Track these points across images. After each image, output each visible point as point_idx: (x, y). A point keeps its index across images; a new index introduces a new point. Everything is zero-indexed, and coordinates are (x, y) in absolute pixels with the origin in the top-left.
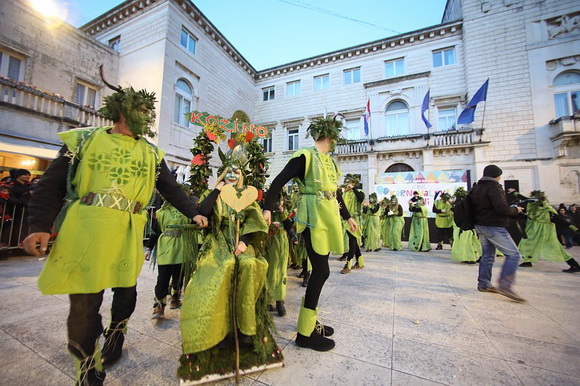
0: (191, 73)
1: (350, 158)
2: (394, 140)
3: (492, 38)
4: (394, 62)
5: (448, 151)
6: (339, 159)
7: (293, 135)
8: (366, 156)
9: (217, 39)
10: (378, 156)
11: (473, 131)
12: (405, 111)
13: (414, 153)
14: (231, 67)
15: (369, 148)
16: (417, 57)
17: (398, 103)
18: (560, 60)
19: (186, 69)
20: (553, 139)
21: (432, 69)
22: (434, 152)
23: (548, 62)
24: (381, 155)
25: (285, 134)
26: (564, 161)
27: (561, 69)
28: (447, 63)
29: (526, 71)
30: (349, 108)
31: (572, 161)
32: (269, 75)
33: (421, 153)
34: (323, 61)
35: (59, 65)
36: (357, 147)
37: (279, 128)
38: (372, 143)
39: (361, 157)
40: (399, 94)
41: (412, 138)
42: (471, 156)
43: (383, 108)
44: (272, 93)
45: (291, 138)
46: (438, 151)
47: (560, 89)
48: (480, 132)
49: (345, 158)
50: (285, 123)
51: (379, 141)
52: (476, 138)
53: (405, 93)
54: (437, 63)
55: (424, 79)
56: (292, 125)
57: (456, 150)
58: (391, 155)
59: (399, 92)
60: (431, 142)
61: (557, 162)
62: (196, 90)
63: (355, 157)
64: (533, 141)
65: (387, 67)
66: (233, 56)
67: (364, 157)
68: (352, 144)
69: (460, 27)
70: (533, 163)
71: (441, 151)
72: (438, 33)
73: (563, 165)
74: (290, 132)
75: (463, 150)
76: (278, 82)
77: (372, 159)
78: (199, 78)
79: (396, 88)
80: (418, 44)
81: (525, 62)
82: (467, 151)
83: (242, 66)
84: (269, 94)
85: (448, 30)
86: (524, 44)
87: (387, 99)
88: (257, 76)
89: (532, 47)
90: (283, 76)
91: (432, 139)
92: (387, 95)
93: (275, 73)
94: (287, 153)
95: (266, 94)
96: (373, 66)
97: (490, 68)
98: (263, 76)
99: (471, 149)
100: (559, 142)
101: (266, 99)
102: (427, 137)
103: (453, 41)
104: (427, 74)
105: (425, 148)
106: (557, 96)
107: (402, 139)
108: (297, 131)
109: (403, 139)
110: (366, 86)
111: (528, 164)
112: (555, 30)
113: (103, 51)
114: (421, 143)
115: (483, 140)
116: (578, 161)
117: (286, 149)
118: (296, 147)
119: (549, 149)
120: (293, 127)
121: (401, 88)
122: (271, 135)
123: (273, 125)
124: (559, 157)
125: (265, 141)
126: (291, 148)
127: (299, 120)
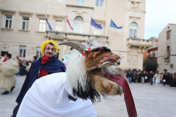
2: (76, 35)
7: (26, 21)
11: (105, 37)
12: (82, 22)
15: (65, 36)
17: (79, 18)
18: (132, 17)
20: (128, 44)
21: (95, 7)
23: (129, 17)
25: (21, 20)
27: (132, 21)
28: (101, 6)
29: (123, 18)
30: (58, 14)
36: (59, 35)
37: (17, 15)
38: (66, 34)
39: (61, 40)
41: (84, 36)
43: (73, 18)
45: (24, 23)
47: (131, 28)
48: (107, 38)
50: (21, 14)
51: (70, 34)
52: (105, 40)
53: (84, 14)
54: (97, 5)
55: (91, 10)
56: (26, 16)
59: (81, 13)
64: (122, 45)
68: (57, 33)
73: (129, 55)
74: (24, 19)
79: (80, 11)
86: (124, 8)
87: (75, 15)
89: (126, 10)
91: (91, 37)
92: (74, 13)
94: (21, 31)
97: (114, 14)
102: (89, 36)
104: (93, 8)
108: (28, 20)
109: (80, 35)
110: (67, 6)
112: (133, 6)
114: (86, 39)
115: (108, 41)
116: (132, 54)
117: (21, 28)
118: (27, 28)
119: (126, 48)
120: (26, 17)
121: (82, 11)
122: (11, 18)
123: (13, 13)
124: (128, 52)
125: (7, 21)
126: (24, 28)
127: (30, 14)
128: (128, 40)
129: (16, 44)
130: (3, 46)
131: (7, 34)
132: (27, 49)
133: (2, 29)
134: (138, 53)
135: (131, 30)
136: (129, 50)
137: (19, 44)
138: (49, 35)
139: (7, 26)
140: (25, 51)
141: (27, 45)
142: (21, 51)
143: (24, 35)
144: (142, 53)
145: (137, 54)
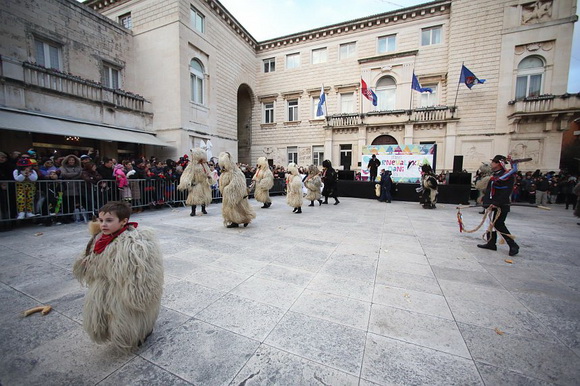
0: (201, 52)
1: (343, 129)
2: (381, 114)
3: (475, 20)
4: (387, 38)
5: (426, 125)
6: (334, 130)
7: (293, 106)
8: (357, 129)
9: (221, 14)
10: (367, 129)
11: (447, 108)
12: (393, 87)
13: (398, 127)
14: (234, 40)
15: (360, 122)
16: (408, 34)
17: (387, 79)
18: (527, 45)
19: (197, 49)
20: (510, 117)
21: (420, 48)
22: (414, 126)
23: (516, 46)
24: (369, 128)
25: (286, 106)
26: (514, 136)
27: (526, 54)
28: (434, 42)
29: (498, 54)
30: (344, 83)
31: (520, 136)
32: (270, 46)
33: (403, 127)
34: (321, 34)
35: (86, 49)
36: (349, 120)
37: (280, 99)
38: (362, 117)
39: (353, 129)
40: (388, 71)
41: (397, 114)
42: (444, 130)
43: (374, 84)
44: (273, 64)
45: (291, 110)
46: (417, 126)
47: (523, 73)
48: (453, 110)
49: (338, 130)
50: (285, 95)
52: (449, 115)
53: (394, 70)
54: (425, 42)
55: (412, 58)
56: (292, 97)
57: (432, 125)
58: (378, 127)
59: (389, 69)
60: (413, 118)
61: (509, 137)
62: (206, 68)
63: (348, 129)
64: (493, 118)
65: (380, 44)
66: (236, 29)
67: (355, 129)
68: (345, 117)
69: (448, 7)
70: (492, 137)
71: (420, 125)
72: (428, 11)
73: (513, 139)
74: (290, 104)
75: (438, 124)
76: (278, 54)
77: (362, 131)
78: (208, 56)
79: (386, 65)
80: (410, 22)
81: (498, 46)
82: (441, 126)
83: (244, 38)
84: (270, 65)
85: (438, 9)
86: (501, 28)
87: (378, 75)
88: (258, 47)
89: (507, 31)
90: (283, 49)
91: (414, 114)
92: (379, 72)
93: (276, 44)
94: (288, 123)
95: (266, 65)
96: (368, 42)
97: (469, 50)
98: (264, 47)
99: (445, 124)
100: (512, 120)
101: (266, 71)
102: (410, 113)
103: (441, 20)
104: (415, 53)
105: (407, 122)
106: (519, 78)
107: (388, 114)
108: (296, 103)
110: (361, 62)
111: (488, 138)
112: (528, 14)
113: (119, 31)
114: (404, 118)
115: (455, 116)
116: (525, 136)
117: (287, 120)
118: (296, 118)
119: (505, 126)
120: (293, 100)
121: (391, 65)
122: (272, 106)
123: (274, 97)
124: (511, 133)
125: (267, 112)
126: (291, 119)
127: (298, 94)
128: (512, 104)
129: (283, 146)
130: (266, 151)
131: (269, 132)
132: (298, 151)
133: (262, 126)
134: (545, 131)
135: (521, 79)
136: (516, 128)
137: (286, 146)
138: (331, 123)
139: (267, 120)
140: (296, 154)
141: (298, 145)
142: (290, 155)
143: (292, 129)
144: (559, 130)
145: (541, 135)
